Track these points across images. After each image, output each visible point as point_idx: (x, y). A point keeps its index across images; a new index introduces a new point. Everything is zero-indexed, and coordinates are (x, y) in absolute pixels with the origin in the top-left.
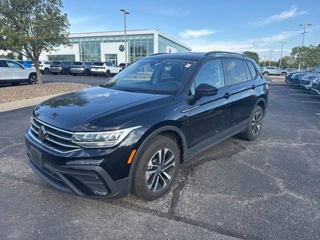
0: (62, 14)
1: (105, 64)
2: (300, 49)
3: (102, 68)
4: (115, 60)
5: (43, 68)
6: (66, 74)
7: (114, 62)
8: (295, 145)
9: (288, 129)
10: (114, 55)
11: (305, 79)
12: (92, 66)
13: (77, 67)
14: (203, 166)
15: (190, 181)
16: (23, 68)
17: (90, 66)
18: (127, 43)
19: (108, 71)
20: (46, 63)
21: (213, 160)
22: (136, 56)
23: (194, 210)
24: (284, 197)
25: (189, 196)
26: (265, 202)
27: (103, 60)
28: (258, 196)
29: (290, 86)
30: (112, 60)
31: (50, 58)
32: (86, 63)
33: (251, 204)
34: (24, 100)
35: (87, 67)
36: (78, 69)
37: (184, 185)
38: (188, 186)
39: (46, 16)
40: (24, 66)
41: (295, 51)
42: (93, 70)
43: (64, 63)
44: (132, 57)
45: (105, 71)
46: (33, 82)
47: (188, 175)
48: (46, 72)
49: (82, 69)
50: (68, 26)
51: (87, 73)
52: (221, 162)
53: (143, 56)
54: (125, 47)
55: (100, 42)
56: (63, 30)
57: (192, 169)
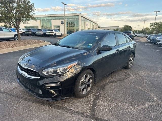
0: (31, 4)
1: (53, 31)
2: (154, 24)
3: (52, 32)
4: (59, 29)
5: (22, 32)
6: (34, 36)
7: (58, 29)
8: (158, 74)
9: (152, 65)
10: (58, 26)
11: (157, 39)
12: (47, 31)
13: (39, 32)
14: (109, 86)
15: (102, 95)
16: (11, 32)
17: (46, 32)
18: (65, 20)
19: (55, 34)
20: (23, 30)
21: (114, 82)
22: (70, 27)
23: (106, 113)
24: (158, 105)
25: (102, 104)
26: (147, 108)
27: (53, 28)
28: (143, 105)
29: (149, 43)
30: (57, 29)
31: (26, 27)
32: (44, 30)
33: (139, 110)
34: (10, 48)
35: (44, 32)
36: (40, 33)
37: (99, 98)
38: (101, 98)
39: (23, 4)
40: (11, 31)
41: (151, 25)
42: (47, 33)
43: (33, 30)
44: (67, 27)
45: (53, 34)
46: (16, 39)
47: (100, 91)
48: (23, 34)
49: (42, 33)
50: (34, 10)
51: (45, 35)
52: (119, 83)
53: (73, 27)
54: (64, 22)
55: (51, 19)
56: (32, 12)
57: (102, 88)
